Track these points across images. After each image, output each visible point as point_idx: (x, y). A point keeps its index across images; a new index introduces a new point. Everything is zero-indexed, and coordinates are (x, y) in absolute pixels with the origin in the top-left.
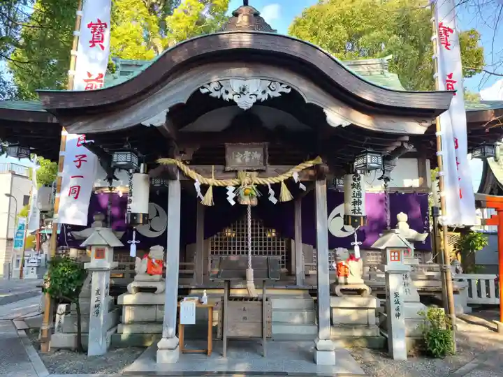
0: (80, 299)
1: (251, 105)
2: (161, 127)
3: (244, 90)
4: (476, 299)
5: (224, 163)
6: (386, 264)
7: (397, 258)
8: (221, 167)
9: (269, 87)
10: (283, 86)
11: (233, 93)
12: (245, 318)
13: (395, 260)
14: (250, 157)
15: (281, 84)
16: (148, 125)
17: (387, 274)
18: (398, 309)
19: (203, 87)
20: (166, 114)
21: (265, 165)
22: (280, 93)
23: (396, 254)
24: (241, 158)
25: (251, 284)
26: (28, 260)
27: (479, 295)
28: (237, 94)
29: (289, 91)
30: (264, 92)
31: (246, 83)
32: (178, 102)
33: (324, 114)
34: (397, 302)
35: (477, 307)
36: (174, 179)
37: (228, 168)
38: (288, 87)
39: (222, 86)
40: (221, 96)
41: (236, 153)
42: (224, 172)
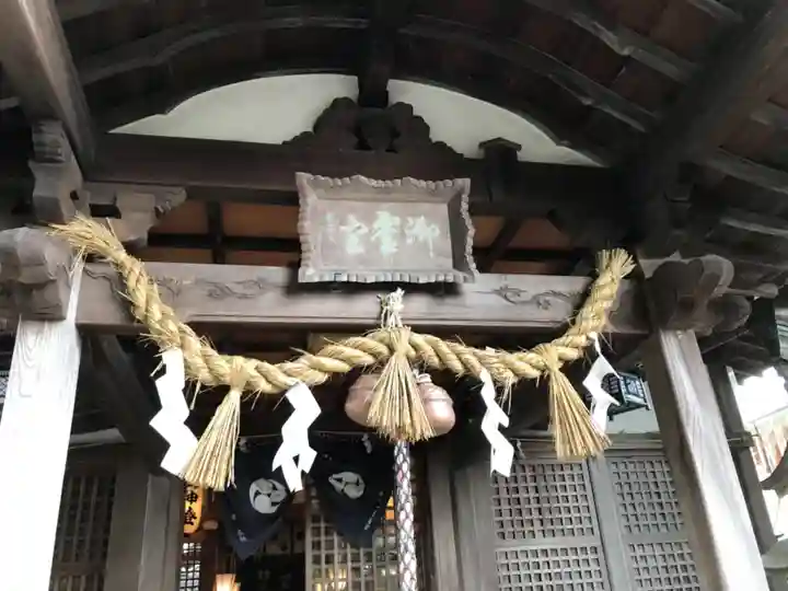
5: (295, 266)
8: (277, 274)
14: (401, 235)
36: (52, 315)
37: (309, 274)
41: (343, 222)
42: (295, 288)
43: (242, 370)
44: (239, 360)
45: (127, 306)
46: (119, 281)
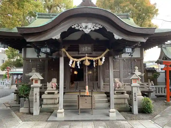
0: (29, 97)
1: (89, 32)
2: (59, 39)
3: (87, 27)
4: (158, 94)
5: (79, 51)
6: (132, 84)
7: (135, 82)
8: (77, 52)
9: (95, 26)
10: (100, 25)
11: (83, 28)
12: (86, 102)
13: (135, 83)
14: (87, 49)
15: (99, 25)
16: (54, 39)
17: (132, 87)
18: (135, 98)
19: (73, 26)
20: (60, 35)
21: (92, 51)
22: (99, 28)
23: (135, 81)
24: (84, 49)
25: (87, 90)
26: (5, 82)
27: (159, 92)
28: (84, 28)
29: (102, 27)
30: (93, 27)
31: (87, 24)
32: (64, 31)
33: (114, 35)
34: (135, 96)
35: (158, 96)
36: (62, 56)
37: (80, 53)
38: (101, 26)
39: (79, 25)
40: (79, 29)
41: (82, 48)
42: (79, 54)
43: (75, 60)
44: (75, 59)
45: (67, 56)
46: (66, 54)
